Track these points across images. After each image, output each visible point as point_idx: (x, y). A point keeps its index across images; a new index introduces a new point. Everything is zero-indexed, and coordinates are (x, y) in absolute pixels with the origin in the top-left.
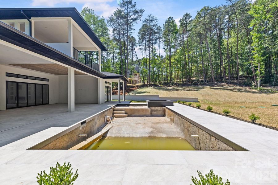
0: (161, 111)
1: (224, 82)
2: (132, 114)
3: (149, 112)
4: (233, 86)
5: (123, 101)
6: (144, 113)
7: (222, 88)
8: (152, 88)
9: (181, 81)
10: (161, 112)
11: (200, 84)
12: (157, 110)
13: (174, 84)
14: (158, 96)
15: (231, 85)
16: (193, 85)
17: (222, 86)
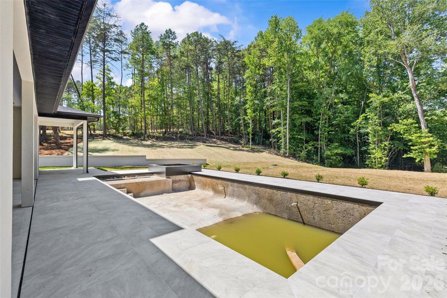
0: (186, 181)
1: (214, 138)
2: (140, 192)
3: (169, 184)
4: (225, 144)
5: (72, 168)
6: (162, 188)
7: (216, 145)
8: (109, 141)
9: (157, 133)
10: (186, 183)
11: (188, 139)
12: (180, 181)
13: (150, 137)
14: (145, 156)
15: (224, 142)
16: (179, 140)
17: (215, 143)
